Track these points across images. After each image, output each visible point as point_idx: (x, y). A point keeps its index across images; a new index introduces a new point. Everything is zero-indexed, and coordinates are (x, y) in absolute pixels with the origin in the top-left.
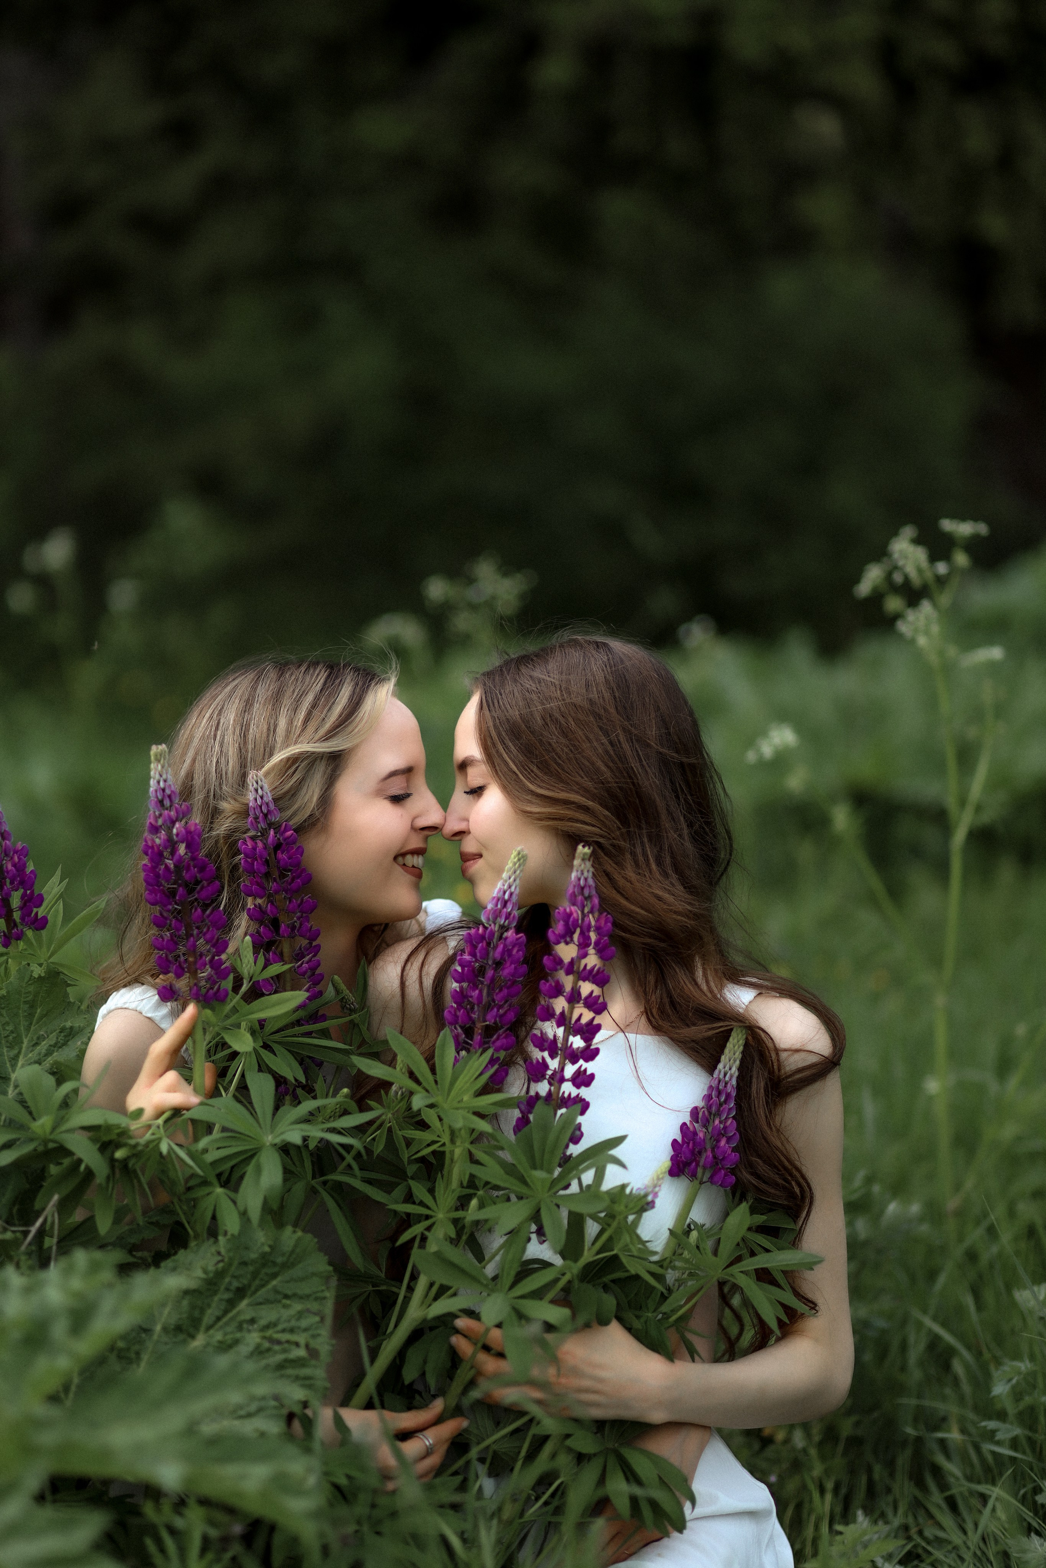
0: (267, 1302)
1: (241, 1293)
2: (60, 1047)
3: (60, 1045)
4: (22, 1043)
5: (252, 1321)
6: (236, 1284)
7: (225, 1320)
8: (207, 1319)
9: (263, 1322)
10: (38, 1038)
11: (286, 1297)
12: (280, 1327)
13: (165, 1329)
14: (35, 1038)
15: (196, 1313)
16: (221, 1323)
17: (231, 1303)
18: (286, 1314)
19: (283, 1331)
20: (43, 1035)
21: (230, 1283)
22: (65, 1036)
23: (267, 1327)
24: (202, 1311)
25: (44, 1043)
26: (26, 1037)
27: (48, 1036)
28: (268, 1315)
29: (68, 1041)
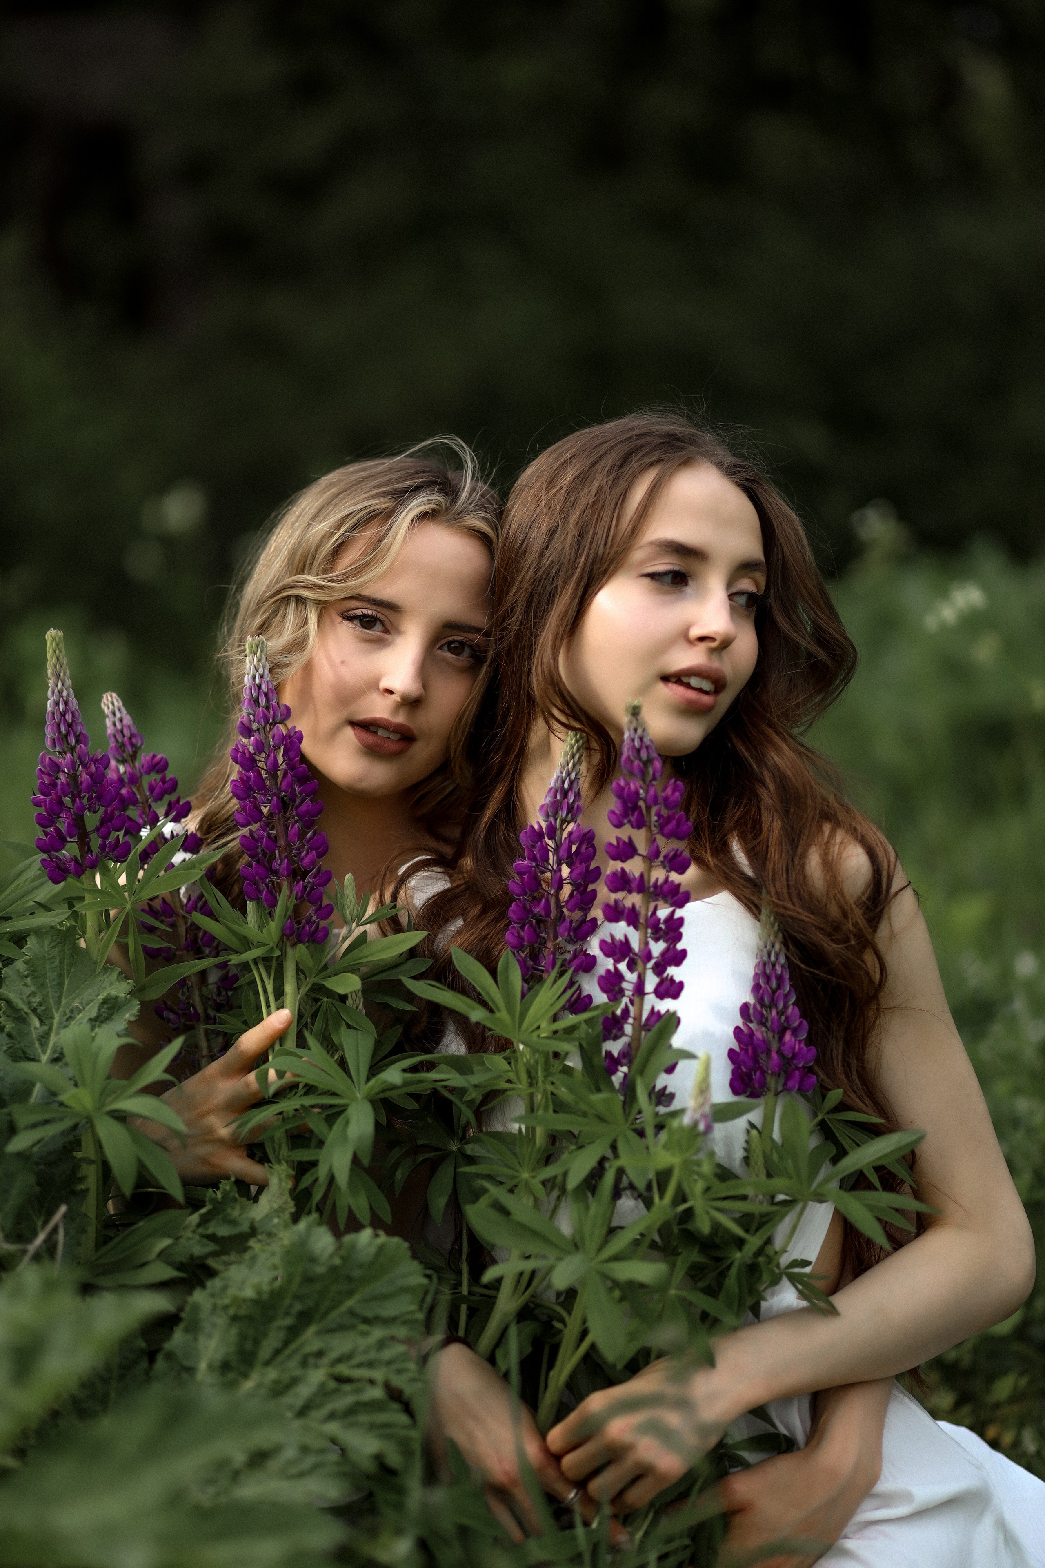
0: (341, 1328)
1: (305, 1318)
2: (103, 1022)
3: (102, 1019)
4: (52, 1018)
5: (320, 1354)
6: (298, 1307)
7: (287, 1352)
8: (265, 1352)
9: (334, 1355)
10: (72, 1011)
11: (366, 1321)
12: (356, 1360)
13: (210, 1367)
14: (68, 1012)
15: (248, 1346)
16: (281, 1358)
17: (294, 1332)
18: (363, 1343)
19: (360, 1365)
20: (77, 1007)
21: (291, 1306)
22: (108, 1008)
23: (339, 1360)
24: (257, 1342)
25: (80, 1016)
26: (57, 1012)
27: (84, 1008)
28: (341, 1344)
29: (113, 1014)
